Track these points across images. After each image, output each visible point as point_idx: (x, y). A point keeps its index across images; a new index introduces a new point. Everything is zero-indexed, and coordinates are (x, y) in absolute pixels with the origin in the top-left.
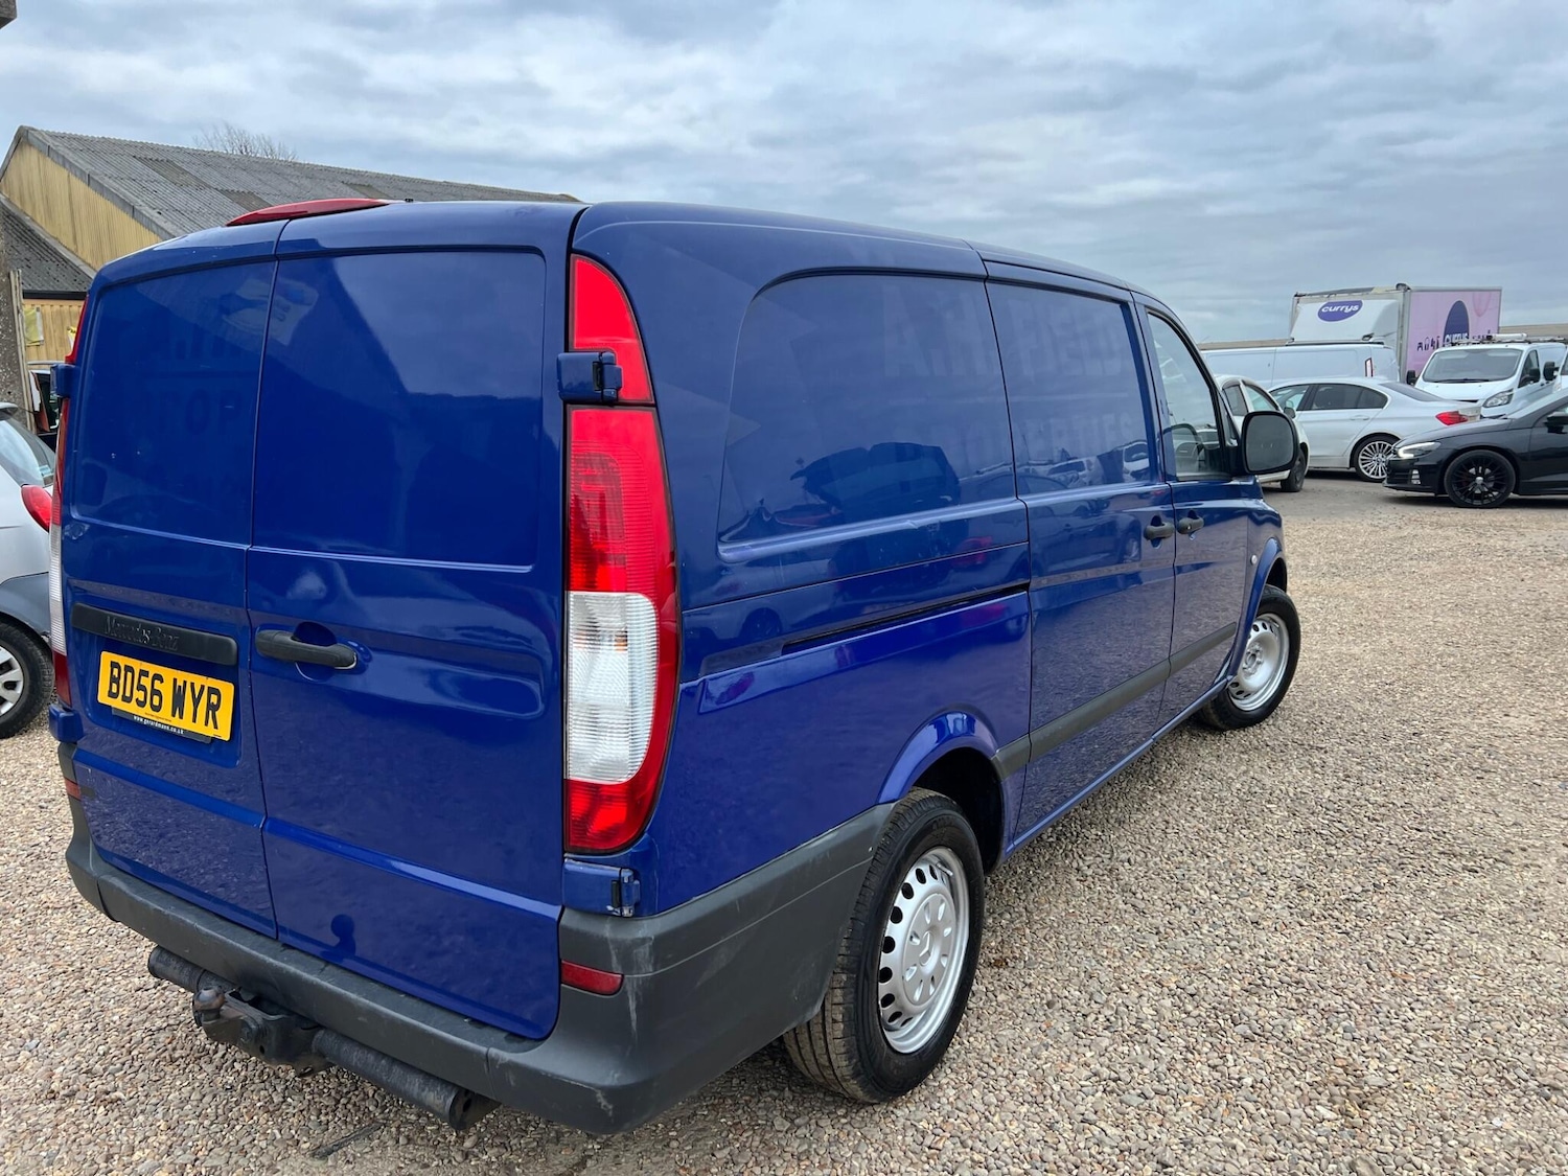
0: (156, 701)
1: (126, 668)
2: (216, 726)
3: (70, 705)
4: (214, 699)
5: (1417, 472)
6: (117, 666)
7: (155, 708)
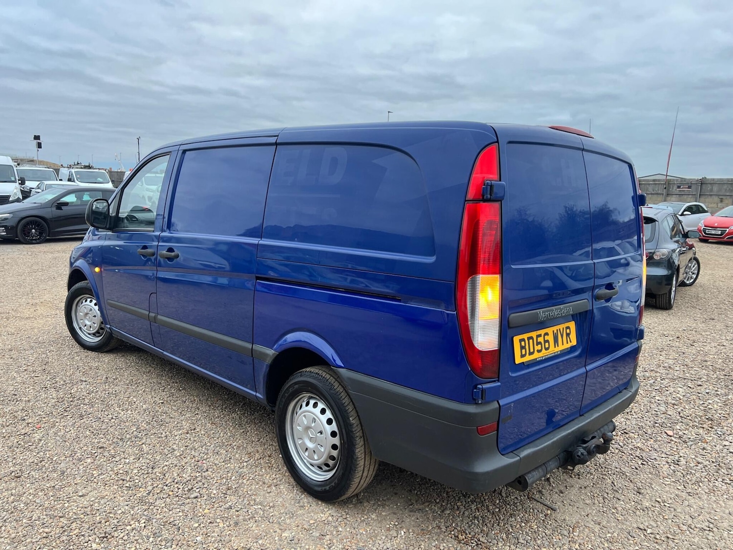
0: (547, 346)
1: (529, 338)
2: (571, 342)
3: (498, 378)
4: (568, 331)
5: (3, 228)
6: (523, 340)
7: (547, 349)
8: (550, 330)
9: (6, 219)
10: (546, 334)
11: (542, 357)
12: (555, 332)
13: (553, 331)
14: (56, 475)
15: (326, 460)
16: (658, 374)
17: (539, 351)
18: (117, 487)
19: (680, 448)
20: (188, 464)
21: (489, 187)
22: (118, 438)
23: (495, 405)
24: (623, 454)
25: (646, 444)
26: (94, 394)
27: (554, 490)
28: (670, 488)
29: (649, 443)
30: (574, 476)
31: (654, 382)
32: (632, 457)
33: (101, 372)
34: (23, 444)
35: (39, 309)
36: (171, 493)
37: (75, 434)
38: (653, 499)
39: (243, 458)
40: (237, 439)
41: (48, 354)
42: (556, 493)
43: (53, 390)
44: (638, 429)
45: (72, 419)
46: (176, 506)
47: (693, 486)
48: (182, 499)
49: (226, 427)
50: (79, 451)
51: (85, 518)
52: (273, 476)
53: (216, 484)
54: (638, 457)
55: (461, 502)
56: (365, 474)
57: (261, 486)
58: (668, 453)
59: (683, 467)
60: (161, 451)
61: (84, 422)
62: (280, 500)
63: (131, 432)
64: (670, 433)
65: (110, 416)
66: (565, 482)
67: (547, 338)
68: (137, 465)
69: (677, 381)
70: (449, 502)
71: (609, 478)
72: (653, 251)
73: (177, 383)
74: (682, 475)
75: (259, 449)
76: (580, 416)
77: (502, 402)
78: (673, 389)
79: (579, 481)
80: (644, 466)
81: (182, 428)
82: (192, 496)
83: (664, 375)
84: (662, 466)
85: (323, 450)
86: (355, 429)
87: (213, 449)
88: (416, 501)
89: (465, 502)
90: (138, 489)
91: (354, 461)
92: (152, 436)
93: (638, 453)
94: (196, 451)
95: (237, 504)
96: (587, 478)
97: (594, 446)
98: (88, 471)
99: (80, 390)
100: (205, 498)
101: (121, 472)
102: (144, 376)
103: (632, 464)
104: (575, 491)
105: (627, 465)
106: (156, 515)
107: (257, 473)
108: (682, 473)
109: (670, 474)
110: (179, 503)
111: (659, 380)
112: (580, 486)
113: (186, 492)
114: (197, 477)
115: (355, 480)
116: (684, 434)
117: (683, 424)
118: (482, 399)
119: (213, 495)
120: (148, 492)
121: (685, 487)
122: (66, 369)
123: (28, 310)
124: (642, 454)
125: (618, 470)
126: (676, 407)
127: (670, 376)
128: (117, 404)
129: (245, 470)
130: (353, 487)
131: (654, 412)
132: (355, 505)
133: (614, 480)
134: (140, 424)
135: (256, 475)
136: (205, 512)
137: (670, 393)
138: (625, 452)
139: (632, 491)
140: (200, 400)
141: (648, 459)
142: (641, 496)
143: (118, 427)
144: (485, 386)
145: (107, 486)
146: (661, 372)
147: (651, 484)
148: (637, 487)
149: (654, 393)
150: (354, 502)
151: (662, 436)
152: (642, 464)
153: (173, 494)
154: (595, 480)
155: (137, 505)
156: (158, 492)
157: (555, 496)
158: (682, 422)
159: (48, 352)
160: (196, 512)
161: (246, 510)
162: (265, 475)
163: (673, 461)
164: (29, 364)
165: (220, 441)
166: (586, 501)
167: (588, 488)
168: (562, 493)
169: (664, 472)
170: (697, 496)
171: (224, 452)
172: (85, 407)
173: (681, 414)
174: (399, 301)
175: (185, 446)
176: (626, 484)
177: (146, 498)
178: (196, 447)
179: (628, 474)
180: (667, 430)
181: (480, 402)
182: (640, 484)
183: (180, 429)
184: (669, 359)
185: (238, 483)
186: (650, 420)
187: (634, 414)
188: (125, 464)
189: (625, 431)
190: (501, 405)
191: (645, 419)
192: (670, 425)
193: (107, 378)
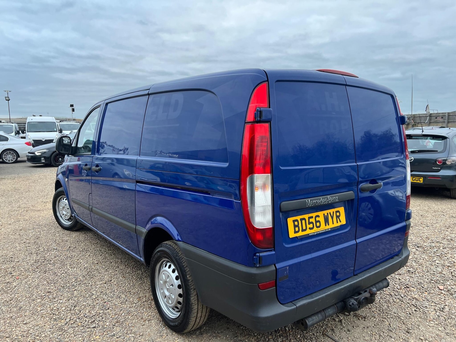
0: (318, 224)
1: (301, 220)
2: (340, 222)
3: (274, 248)
4: (338, 214)
5: (43, 158)
6: (297, 220)
7: (317, 227)
8: (321, 214)
9: (45, 153)
10: (318, 216)
11: (314, 233)
12: (326, 214)
13: (324, 214)
14: (16, 309)
15: (176, 304)
16: (442, 245)
17: (310, 229)
18: (48, 319)
19: (447, 299)
20: (98, 305)
21: (259, 112)
22: (61, 286)
23: (273, 268)
24: (402, 303)
25: (421, 295)
26: (58, 257)
27: (343, 329)
28: (433, 329)
29: (424, 294)
30: (361, 319)
31: (437, 251)
32: (408, 305)
33: (68, 243)
34: (5, 289)
35: (47, 205)
36: (80, 324)
37: (38, 283)
38: (418, 337)
39: (134, 301)
40: (135, 288)
41: (42, 232)
42: (345, 331)
43: (35, 254)
44: (418, 284)
45: (39, 273)
46: (80, 333)
47: (451, 328)
48: (85, 328)
49: (131, 279)
50: (35, 294)
51: (22, 338)
52: (150, 313)
53: (111, 318)
54: (414, 305)
55: (272, 336)
56: (199, 315)
57: (139, 320)
58: (436, 302)
59: (446, 313)
60: (85, 295)
61: (46, 275)
62: (149, 331)
63: (71, 282)
64: (442, 287)
65: (62, 272)
66: (353, 323)
67: (317, 219)
68: (66, 304)
69: (454, 250)
70: (263, 336)
71: (388, 321)
72: (445, 159)
73: (111, 250)
74: (444, 320)
75: (147, 295)
76: (354, 275)
77: (278, 266)
78: (450, 255)
79: (364, 322)
80: (416, 312)
81: (103, 280)
82: (92, 326)
83: (445, 245)
84: (430, 312)
85: (173, 298)
86: (190, 283)
87: (118, 294)
88: (241, 334)
89: (275, 336)
90: (60, 321)
91: (190, 306)
92: (82, 285)
93: (413, 303)
94: (107, 295)
95: (119, 333)
96: (371, 320)
97: (363, 298)
98: (35, 308)
99: (50, 255)
100: (100, 328)
101: (55, 308)
102: (93, 246)
103: (407, 310)
104: (358, 330)
105: (404, 311)
106: (65, 339)
107: (140, 312)
108: (445, 318)
109: (435, 318)
110: (82, 331)
111: (441, 248)
112: (364, 326)
113: (89, 324)
114: (100, 313)
115: (192, 319)
116: (452, 288)
117: (453, 281)
118: (260, 263)
119: (105, 326)
120: (66, 323)
121: (445, 329)
122: (48, 241)
123: (41, 205)
124: (416, 303)
125: (395, 315)
126: (450, 268)
127: (450, 246)
128: (69, 264)
129: (132, 309)
130: (191, 323)
131: (432, 272)
132: (197, 336)
133: (391, 322)
134: (79, 277)
135: (138, 313)
136: (96, 338)
137: (448, 258)
138: (404, 301)
139: (403, 331)
140: (121, 261)
141: (421, 307)
142: (409, 335)
143: (65, 279)
144: (261, 254)
145: (43, 318)
146: (445, 243)
147: (419, 326)
148: (407, 328)
149: (436, 258)
150: (197, 334)
151: (435, 290)
152: (415, 311)
153: (81, 325)
154: (376, 322)
155: (56, 331)
156: (72, 323)
157: (344, 333)
158: (452, 279)
159: (42, 231)
160: (91, 338)
161: (123, 337)
162: (145, 313)
163: (439, 309)
164: (28, 239)
165: (124, 289)
166: (366, 337)
167: (370, 328)
168: (349, 331)
169: (431, 317)
170: (453, 336)
171: (124, 296)
172: (50, 266)
173: (453, 274)
174: (209, 194)
175: (101, 292)
176: (399, 326)
177: (64, 326)
178: (107, 293)
179: (402, 318)
180: (440, 285)
181: (258, 266)
182: (410, 326)
183: (102, 281)
184: (452, 233)
185: (125, 318)
186: (428, 278)
187: (417, 273)
188: (59, 303)
189: (407, 286)
190: (277, 268)
191: (424, 277)
192: (442, 282)
193: (70, 247)
